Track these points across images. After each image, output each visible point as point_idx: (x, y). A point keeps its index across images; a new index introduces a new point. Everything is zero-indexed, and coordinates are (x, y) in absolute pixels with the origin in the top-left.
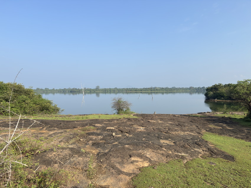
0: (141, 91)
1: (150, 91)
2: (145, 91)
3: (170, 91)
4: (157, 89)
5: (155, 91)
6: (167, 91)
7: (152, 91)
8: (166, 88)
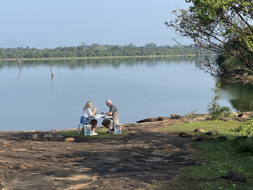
0: (47, 59)
1: (75, 58)
2: (58, 59)
3: (136, 57)
4: (97, 52)
5: (92, 58)
6: (127, 57)
7: (80, 56)
8: (126, 48)
